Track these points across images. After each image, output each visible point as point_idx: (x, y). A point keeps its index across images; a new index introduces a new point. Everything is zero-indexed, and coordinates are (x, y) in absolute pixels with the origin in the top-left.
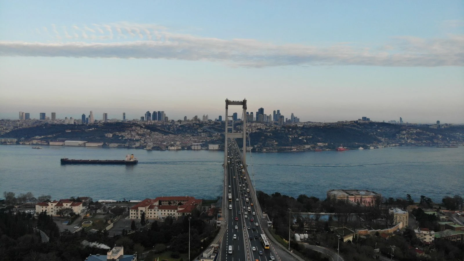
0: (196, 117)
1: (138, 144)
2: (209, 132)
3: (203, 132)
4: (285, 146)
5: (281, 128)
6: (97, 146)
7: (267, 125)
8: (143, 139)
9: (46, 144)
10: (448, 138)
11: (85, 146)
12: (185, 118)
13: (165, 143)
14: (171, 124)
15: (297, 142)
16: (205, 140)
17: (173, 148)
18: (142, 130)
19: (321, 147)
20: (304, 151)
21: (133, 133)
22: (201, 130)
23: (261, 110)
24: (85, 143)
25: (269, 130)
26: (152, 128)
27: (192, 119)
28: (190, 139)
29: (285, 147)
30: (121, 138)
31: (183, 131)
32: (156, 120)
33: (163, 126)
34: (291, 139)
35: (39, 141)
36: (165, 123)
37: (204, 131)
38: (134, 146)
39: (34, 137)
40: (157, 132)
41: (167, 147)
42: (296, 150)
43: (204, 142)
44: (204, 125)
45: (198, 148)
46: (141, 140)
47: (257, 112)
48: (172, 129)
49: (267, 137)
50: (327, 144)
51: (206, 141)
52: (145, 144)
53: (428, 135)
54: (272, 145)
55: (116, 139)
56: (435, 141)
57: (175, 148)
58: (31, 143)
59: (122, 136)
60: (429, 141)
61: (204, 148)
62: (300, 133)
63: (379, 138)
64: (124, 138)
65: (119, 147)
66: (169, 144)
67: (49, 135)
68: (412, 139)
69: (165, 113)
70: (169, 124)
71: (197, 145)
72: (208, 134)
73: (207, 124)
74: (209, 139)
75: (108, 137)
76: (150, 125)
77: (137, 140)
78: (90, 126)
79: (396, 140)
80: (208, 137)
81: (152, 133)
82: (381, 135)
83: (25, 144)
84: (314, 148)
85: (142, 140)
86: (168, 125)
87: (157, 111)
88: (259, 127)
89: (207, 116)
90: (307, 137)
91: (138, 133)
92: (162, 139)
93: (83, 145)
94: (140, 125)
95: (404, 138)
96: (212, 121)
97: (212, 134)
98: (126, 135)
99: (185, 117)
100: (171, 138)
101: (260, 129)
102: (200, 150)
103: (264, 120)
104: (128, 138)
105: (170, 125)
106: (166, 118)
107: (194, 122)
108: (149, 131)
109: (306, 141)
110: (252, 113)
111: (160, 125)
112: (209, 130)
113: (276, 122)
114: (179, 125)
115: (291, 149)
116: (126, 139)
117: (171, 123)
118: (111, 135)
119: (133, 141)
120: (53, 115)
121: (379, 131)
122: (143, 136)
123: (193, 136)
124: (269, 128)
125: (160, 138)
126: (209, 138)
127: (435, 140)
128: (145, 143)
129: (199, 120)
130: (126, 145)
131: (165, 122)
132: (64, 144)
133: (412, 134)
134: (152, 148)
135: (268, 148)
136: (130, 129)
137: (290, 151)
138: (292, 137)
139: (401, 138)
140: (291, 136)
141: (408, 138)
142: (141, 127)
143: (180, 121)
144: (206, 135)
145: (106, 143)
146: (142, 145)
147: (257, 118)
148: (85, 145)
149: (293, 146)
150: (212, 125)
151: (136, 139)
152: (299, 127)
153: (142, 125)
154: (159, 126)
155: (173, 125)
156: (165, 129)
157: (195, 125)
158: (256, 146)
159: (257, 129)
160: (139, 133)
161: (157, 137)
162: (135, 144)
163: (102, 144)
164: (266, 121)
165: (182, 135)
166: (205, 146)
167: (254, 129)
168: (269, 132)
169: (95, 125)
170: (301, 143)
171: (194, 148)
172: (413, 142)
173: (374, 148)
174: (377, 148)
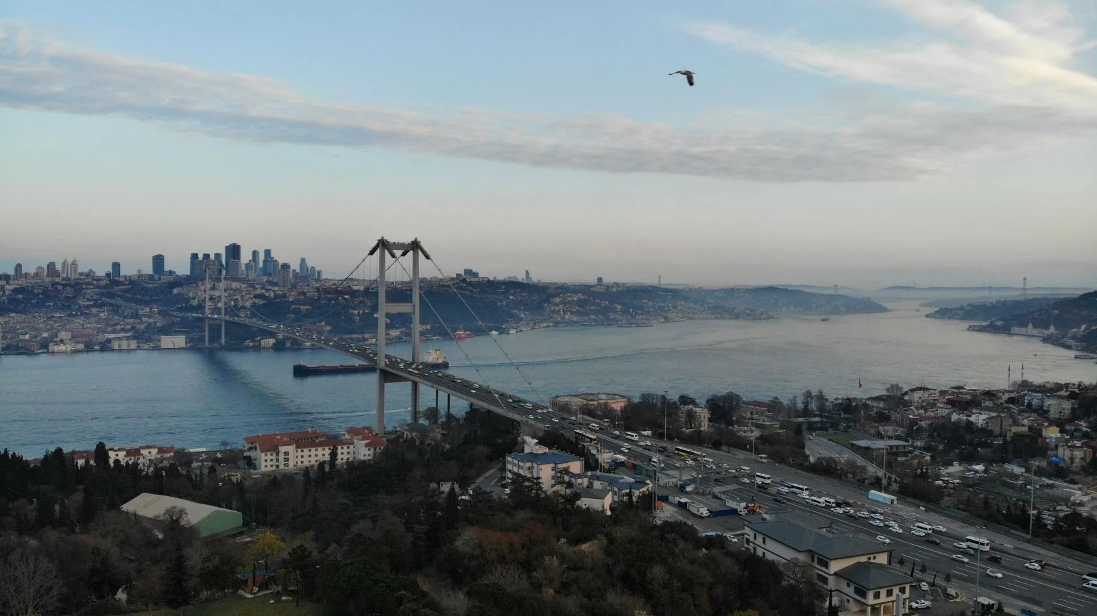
4: (349, 334)
15: (370, 324)
34: (357, 319)
41: (49, 347)
45: (129, 345)
50: (429, 327)
53: (598, 305)
56: (611, 315)
57: (69, 348)
60: (601, 316)
61: (147, 346)
63: (516, 312)
66: (39, 338)
68: (572, 313)
79: (545, 315)
95: (559, 311)
102: (135, 350)
109: (388, 321)
133: (571, 303)
138: (358, 313)
139: (554, 311)
141: (565, 312)
171: (120, 345)
172: (575, 319)
173: (517, 332)
174: (521, 331)
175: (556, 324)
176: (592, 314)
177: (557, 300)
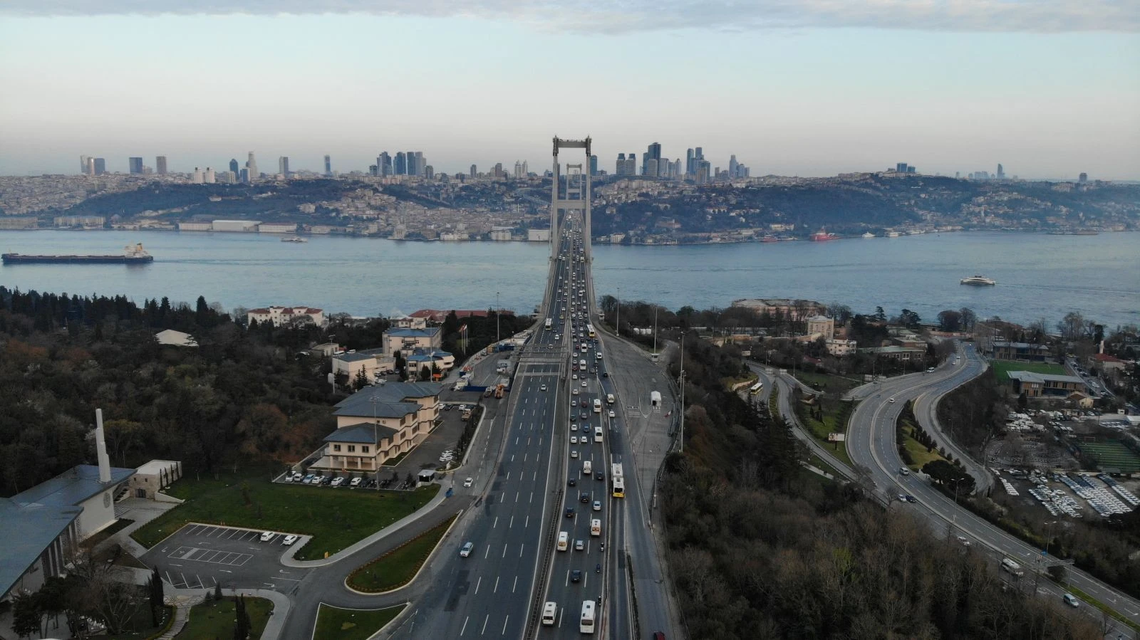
0: (498, 167)
1: (373, 228)
2: (530, 202)
3: (516, 203)
4: (696, 232)
5: (693, 192)
6: (285, 231)
7: (666, 186)
8: (383, 217)
9: (172, 227)
10: (1081, 215)
11: (257, 232)
12: (472, 169)
13: (432, 227)
14: (441, 183)
15: (723, 223)
16: (519, 221)
17: (450, 236)
18: (377, 198)
19: (778, 234)
20: (738, 242)
21: (360, 204)
22: (512, 197)
23: (655, 149)
24: (257, 225)
25: (666, 197)
26: (400, 193)
27: (489, 171)
28: (485, 218)
29: (696, 235)
30: (334, 214)
31: (470, 199)
32: (405, 173)
33: (421, 187)
34: (710, 217)
35: (153, 221)
36: (426, 180)
37: (518, 201)
38: (366, 232)
39: (141, 212)
40: (412, 203)
41: (438, 235)
42: (719, 239)
43: (519, 224)
44: (519, 185)
45: (504, 237)
46: (378, 218)
47: (645, 154)
48: (445, 196)
49: (657, 213)
50: (792, 227)
51: (522, 221)
52: (389, 228)
53: (1037, 206)
54: (668, 230)
55: (323, 217)
56: (1051, 220)
57: (456, 237)
58: (137, 226)
59: (336, 210)
60: (1036, 220)
61: (517, 238)
62: (733, 202)
63: (921, 212)
64: (342, 215)
65: (333, 234)
66: (441, 228)
67: (174, 207)
68: (997, 215)
69: (424, 156)
70: (436, 184)
71: (503, 231)
72: (526, 207)
73: (524, 183)
74: (528, 218)
75: (307, 211)
76: (393, 184)
77: (371, 220)
78: (260, 189)
79: (959, 217)
80: (528, 213)
81: (400, 203)
82: (926, 205)
83: (124, 229)
84: (762, 235)
85: (382, 219)
86: (434, 186)
87: (405, 151)
88: (644, 191)
89: (524, 165)
90: (748, 212)
91: (369, 204)
92: (425, 218)
93: (253, 230)
94: (372, 186)
95: (980, 212)
96: (536, 175)
97: (535, 207)
98: (346, 207)
99: (474, 168)
100: (443, 216)
101: (646, 195)
102: (509, 241)
103: (662, 174)
104: (351, 214)
105: (439, 186)
106: (429, 169)
107: (495, 179)
108: (393, 199)
109: (744, 220)
110: (633, 156)
111: (414, 185)
112: (529, 198)
113: (690, 177)
114: (461, 185)
115: (709, 239)
116: (345, 218)
117: (440, 180)
118: (311, 208)
119: (363, 221)
120: (161, 161)
121: (923, 196)
122: (380, 210)
123: (493, 210)
124: (668, 193)
125: (420, 214)
126: (529, 216)
127: (1052, 218)
128: (388, 225)
129: (506, 175)
130: (348, 230)
131: (427, 177)
132: (212, 229)
133: (998, 204)
134: (406, 236)
135: (658, 237)
136: (351, 194)
137: (706, 242)
138: (714, 211)
139: (972, 213)
140: (711, 211)
141: (986, 214)
142: (376, 190)
143: (461, 177)
144: (524, 209)
145: (304, 226)
146: (382, 230)
147: (644, 168)
148: (258, 230)
149: (715, 232)
150: (538, 186)
151: (367, 217)
152: (737, 189)
153: (376, 185)
154: (412, 188)
155: (445, 186)
156: (427, 196)
157: (497, 186)
158: (631, 233)
159: (639, 195)
160: (373, 203)
161: (412, 213)
162: (367, 228)
163: (293, 227)
164: (666, 176)
165: (468, 209)
166: (520, 232)
167: (632, 195)
168: (664, 201)
169: (270, 184)
170: (733, 224)
171: (497, 236)
172: (998, 222)
173: (900, 235)
174: (908, 234)
175: (966, 229)
176: (1025, 218)
177: (981, 199)
